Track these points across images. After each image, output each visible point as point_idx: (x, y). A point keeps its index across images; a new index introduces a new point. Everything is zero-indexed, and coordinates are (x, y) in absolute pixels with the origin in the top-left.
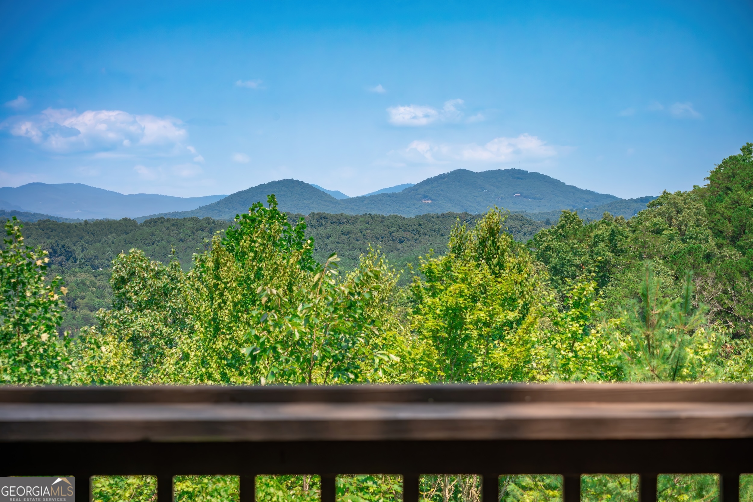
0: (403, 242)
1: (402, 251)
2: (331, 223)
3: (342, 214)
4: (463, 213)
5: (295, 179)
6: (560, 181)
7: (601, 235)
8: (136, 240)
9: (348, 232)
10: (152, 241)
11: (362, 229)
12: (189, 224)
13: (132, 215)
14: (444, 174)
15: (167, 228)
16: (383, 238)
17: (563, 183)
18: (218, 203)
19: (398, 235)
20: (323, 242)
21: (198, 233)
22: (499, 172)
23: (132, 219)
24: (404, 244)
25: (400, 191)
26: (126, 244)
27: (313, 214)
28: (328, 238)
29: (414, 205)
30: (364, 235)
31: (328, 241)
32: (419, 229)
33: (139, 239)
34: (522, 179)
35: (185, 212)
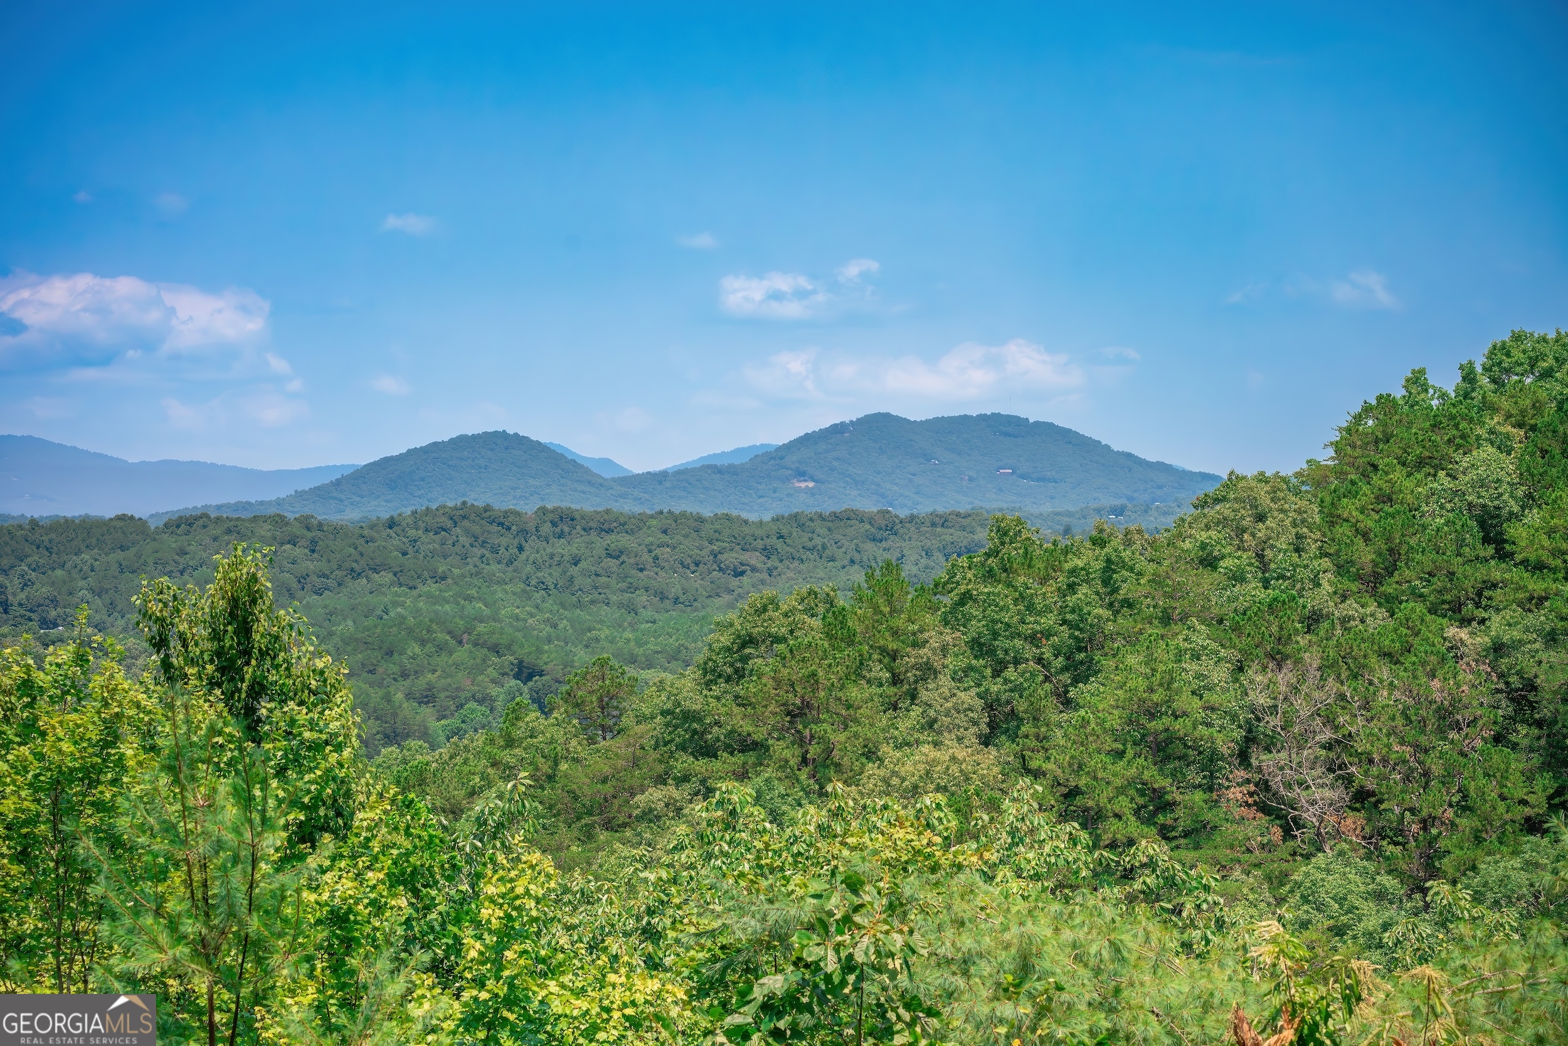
0: (742, 573)
1: (739, 595)
2: (584, 529)
3: (608, 511)
4: (878, 512)
5: (511, 432)
6: (1099, 442)
7: (1082, 569)
8: (145, 564)
9: (621, 552)
10: (181, 567)
11: (652, 544)
12: (265, 530)
13: (141, 509)
14: (842, 423)
15: (215, 539)
16: (697, 565)
17: (1107, 447)
18: (338, 483)
19: (731, 558)
20: (564, 572)
21: (285, 551)
22: (962, 423)
23: (137, 516)
24: (745, 579)
25: (746, 459)
26: (122, 572)
27: (543, 511)
28: (576, 564)
29: (775, 492)
30: (656, 558)
31: (574, 571)
32: (779, 545)
33: (150, 561)
34: (1015, 436)
35: (262, 503)
